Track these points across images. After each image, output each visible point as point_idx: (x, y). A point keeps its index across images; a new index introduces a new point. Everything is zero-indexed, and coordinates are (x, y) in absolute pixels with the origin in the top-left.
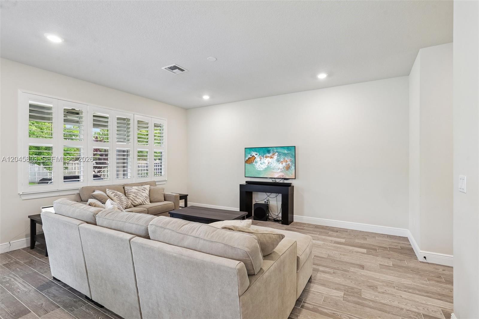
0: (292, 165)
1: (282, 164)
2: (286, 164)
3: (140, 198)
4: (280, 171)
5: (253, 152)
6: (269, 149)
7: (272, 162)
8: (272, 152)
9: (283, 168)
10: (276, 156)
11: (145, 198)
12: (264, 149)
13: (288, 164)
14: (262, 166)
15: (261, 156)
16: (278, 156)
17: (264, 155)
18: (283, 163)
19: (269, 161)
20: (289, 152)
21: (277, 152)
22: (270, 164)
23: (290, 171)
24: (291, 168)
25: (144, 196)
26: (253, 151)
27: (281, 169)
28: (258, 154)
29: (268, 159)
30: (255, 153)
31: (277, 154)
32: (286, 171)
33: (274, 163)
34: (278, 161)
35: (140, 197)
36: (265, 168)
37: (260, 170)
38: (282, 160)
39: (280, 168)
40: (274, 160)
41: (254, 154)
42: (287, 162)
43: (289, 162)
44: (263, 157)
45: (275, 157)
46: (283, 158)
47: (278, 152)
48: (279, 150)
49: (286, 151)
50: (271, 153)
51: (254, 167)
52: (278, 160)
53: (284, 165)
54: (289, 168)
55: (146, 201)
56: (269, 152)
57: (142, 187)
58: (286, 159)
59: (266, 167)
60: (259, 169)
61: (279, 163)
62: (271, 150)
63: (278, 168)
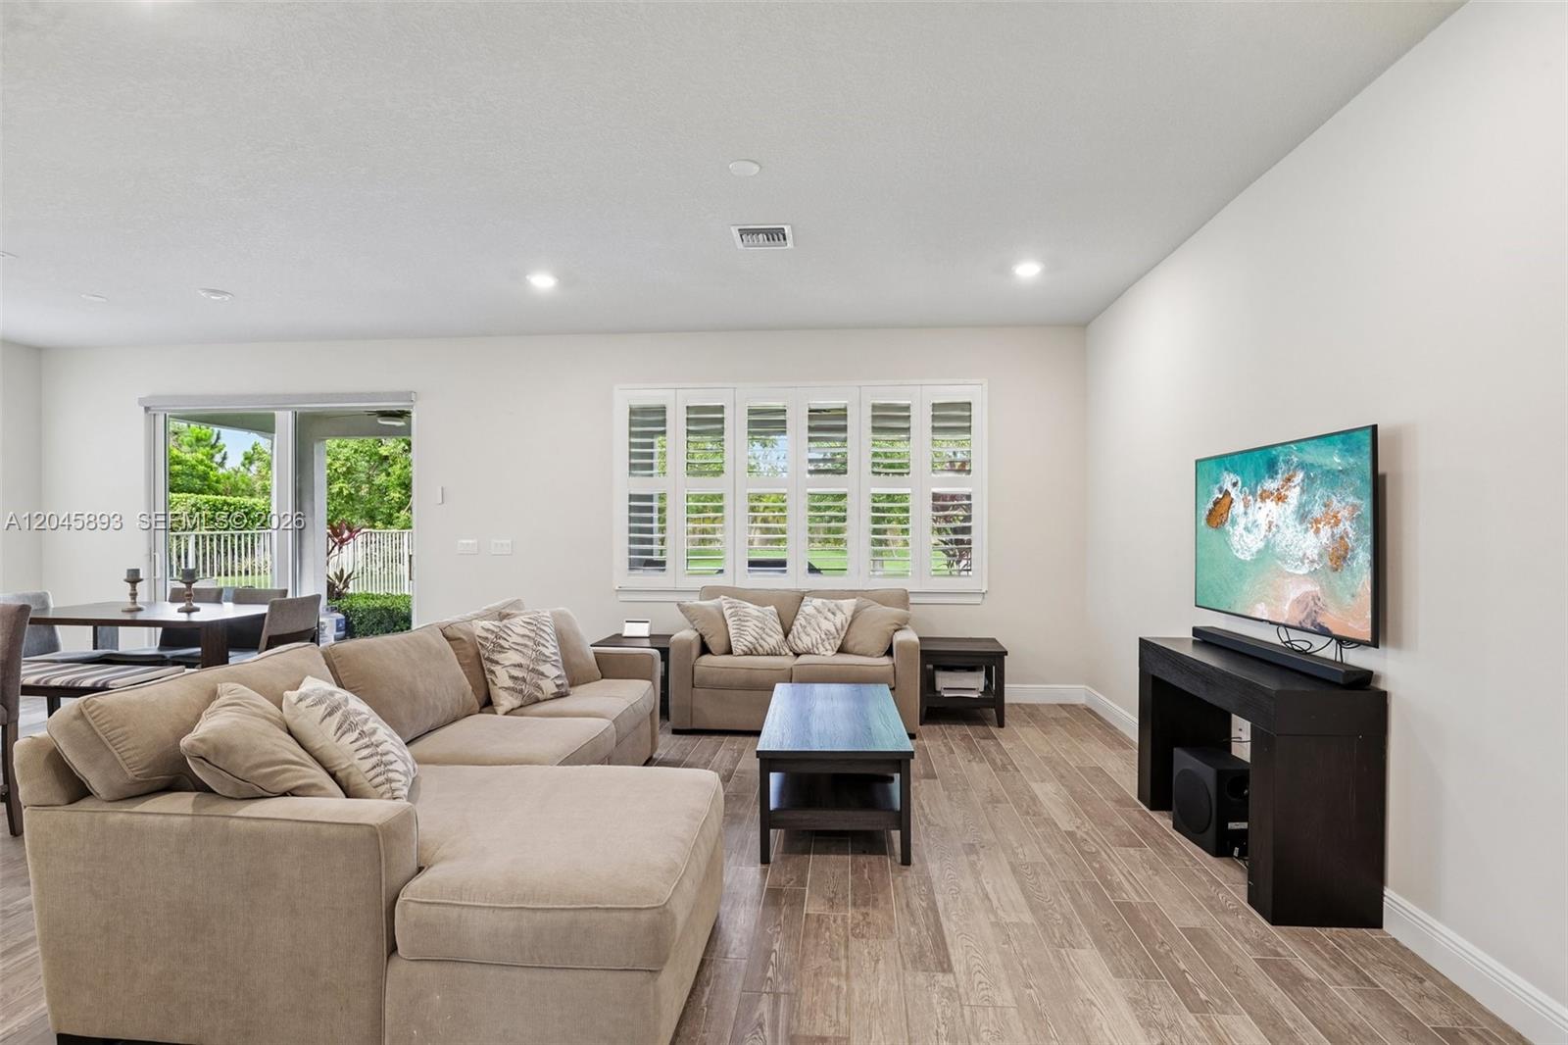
0: (1357, 540)
1: (1317, 531)
2: (1333, 535)
3: (812, 632)
4: (1304, 570)
5: (1225, 474)
6: (1274, 452)
7: (1281, 524)
8: (1282, 467)
9: (1320, 556)
10: (1298, 489)
11: (823, 636)
12: (1257, 454)
13: (1342, 538)
14: (1249, 538)
15: (1247, 492)
16: (1303, 491)
17: (1256, 485)
18: (1320, 526)
19: (1270, 519)
20: (1352, 460)
21: (1302, 466)
22: (1274, 529)
23: (1346, 573)
24: (1353, 558)
25: (823, 628)
26: (1226, 469)
27: (1313, 562)
28: (1240, 484)
29: (1270, 504)
30: (1232, 475)
31: (1300, 476)
32: (1332, 576)
33: (1288, 527)
34: (1303, 515)
35: (814, 630)
36: (1259, 552)
37: (1242, 557)
38: (1317, 511)
39: (1309, 553)
40: (1289, 512)
41: (1228, 480)
42: (1337, 524)
43: (1346, 526)
44: (1253, 493)
45: (1294, 495)
46: (1321, 498)
47: (1303, 468)
48: (1312, 455)
49: (1337, 460)
50: (1279, 476)
51: (1226, 542)
52: (1302, 511)
53: (1325, 541)
54: (1345, 558)
55: (820, 646)
56: (1272, 468)
57: (832, 604)
58: (1335, 504)
59: (1261, 545)
60: (1239, 555)
61: (1307, 530)
62: (1281, 458)
63: (1301, 554)
